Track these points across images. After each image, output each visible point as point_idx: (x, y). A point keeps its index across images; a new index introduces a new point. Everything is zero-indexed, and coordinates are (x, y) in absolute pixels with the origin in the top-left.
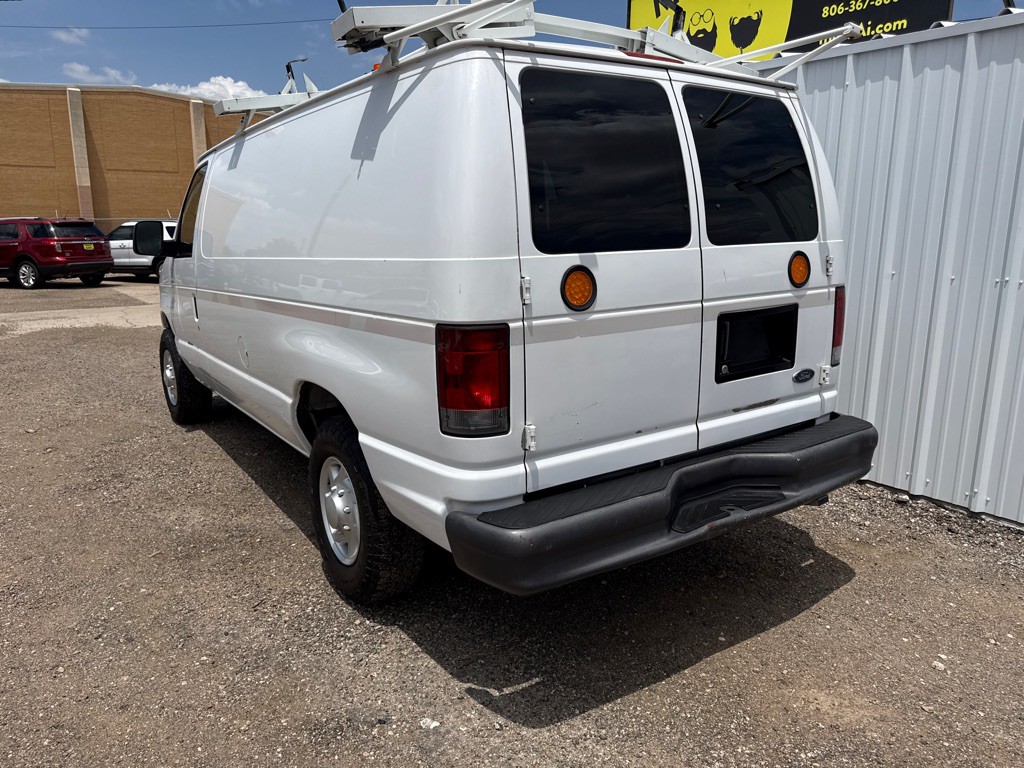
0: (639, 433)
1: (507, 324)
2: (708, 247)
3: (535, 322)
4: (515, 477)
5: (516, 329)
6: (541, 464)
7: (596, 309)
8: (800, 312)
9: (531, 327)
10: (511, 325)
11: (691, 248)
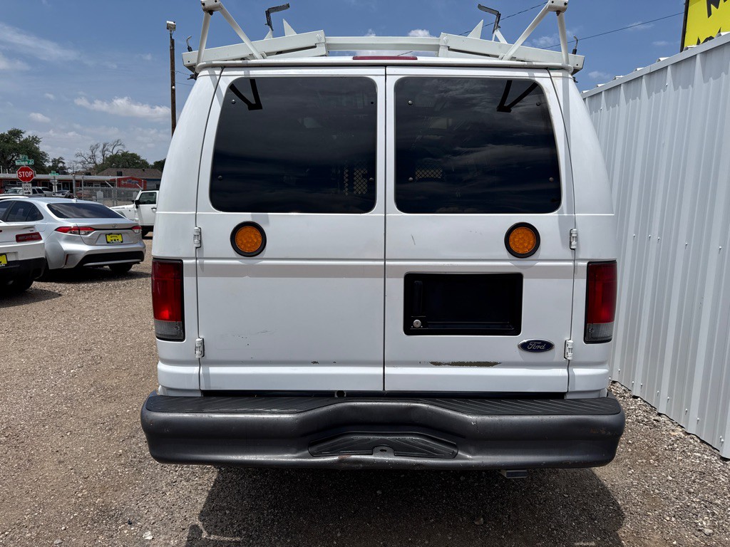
0: (315, 363)
1: (182, 261)
2: (396, 214)
3: (206, 261)
4: (189, 376)
5: (188, 265)
6: (214, 370)
7: (264, 257)
8: (525, 281)
9: (202, 265)
10: (184, 261)
11: (376, 214)
